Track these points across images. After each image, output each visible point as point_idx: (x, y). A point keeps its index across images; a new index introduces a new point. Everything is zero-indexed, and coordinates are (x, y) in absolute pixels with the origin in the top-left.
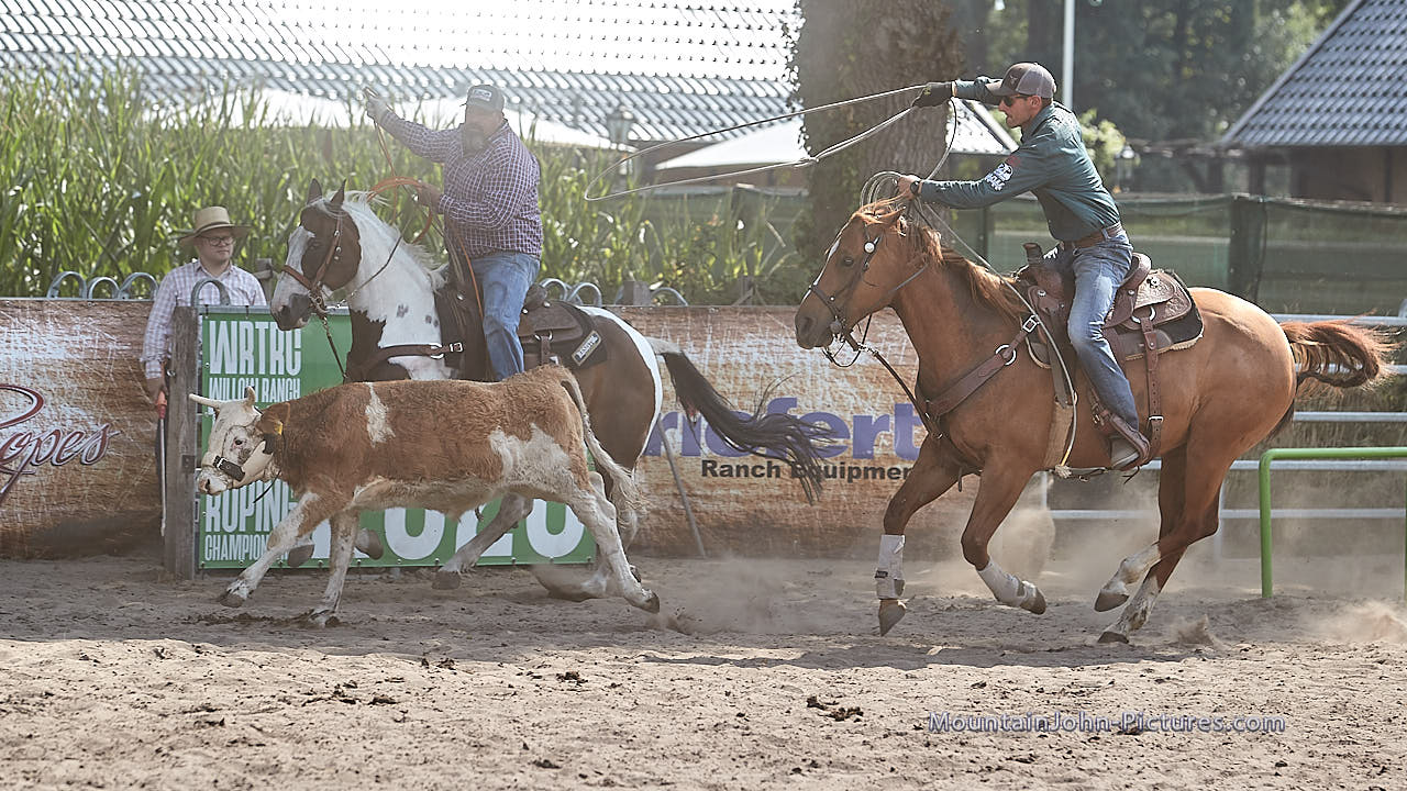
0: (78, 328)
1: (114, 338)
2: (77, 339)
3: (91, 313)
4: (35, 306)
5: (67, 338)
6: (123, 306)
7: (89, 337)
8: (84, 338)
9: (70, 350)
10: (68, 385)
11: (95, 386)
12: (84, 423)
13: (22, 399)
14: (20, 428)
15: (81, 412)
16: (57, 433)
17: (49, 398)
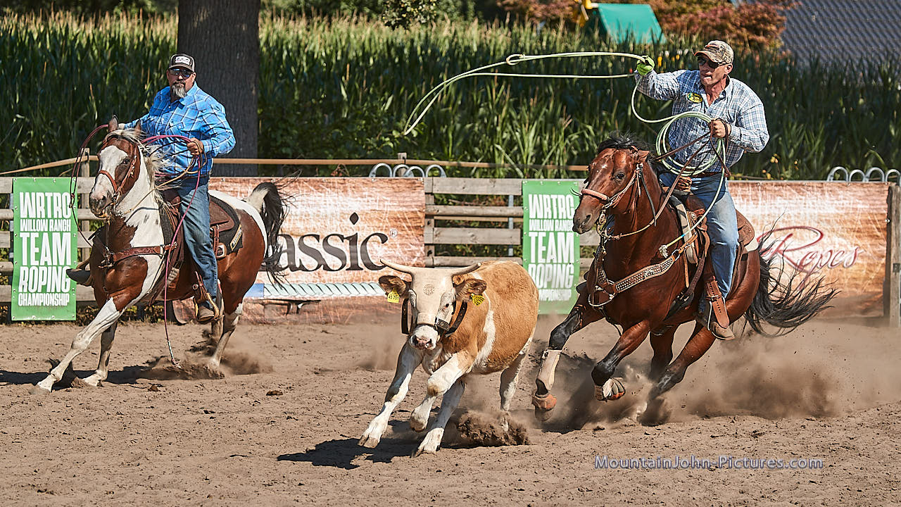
0: (841, 197)
1: (861, 202)
2: (841, 202)
3: (848, 189)
4: (820, 185)
5: (836, 202)
6: (865, 186)
7: (848, 202)
8: (845, 202)
9: (837, 208)
10: (836, 226)
11: (850, 227)
12: (845, 246)
13: (812, 234)
14: (811, 249)
15: (844, 241)
16: (831, 251)
17: (826, 233)
